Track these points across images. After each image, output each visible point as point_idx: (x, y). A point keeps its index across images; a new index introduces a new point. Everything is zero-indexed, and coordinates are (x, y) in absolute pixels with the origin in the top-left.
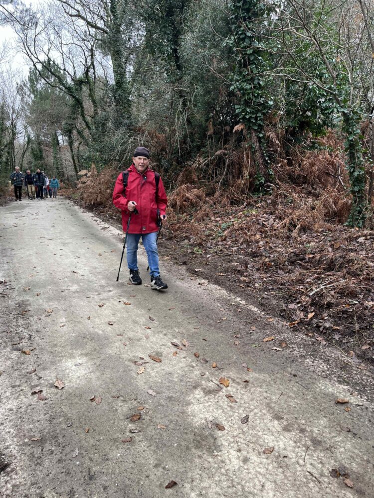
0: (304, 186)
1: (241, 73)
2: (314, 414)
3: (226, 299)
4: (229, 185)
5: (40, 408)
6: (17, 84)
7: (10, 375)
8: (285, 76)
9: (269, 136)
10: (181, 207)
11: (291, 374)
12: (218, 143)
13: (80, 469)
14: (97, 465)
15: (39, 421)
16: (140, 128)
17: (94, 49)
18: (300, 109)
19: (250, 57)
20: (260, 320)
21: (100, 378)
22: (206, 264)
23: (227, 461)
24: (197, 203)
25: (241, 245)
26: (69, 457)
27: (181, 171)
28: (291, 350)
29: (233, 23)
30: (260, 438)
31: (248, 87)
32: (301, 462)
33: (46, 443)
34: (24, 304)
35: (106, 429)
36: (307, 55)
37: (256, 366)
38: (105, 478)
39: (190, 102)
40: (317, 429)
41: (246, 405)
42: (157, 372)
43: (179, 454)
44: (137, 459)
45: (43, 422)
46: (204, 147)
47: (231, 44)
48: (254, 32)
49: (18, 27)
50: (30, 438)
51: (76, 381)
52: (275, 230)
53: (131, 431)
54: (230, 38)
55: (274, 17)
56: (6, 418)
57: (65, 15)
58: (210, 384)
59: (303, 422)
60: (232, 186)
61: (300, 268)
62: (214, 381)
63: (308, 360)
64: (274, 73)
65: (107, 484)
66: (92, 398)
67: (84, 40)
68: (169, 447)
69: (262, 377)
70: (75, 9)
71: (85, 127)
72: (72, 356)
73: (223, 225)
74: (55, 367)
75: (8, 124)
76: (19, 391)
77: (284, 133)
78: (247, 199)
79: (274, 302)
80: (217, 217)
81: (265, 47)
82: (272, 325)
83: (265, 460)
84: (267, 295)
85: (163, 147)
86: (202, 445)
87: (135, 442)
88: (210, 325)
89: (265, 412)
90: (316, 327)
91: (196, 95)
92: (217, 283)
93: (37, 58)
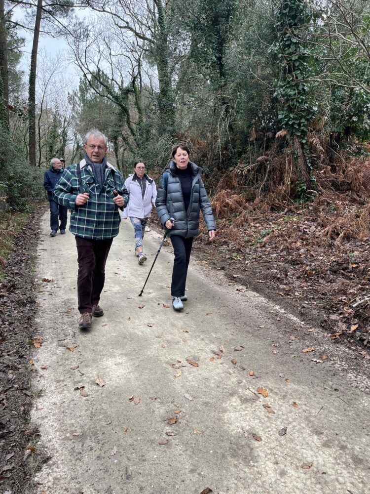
0: (348, 193)
1: (285, 79)
2: (356, 432)
3: (265, 307)
4: (269, 191)
5: (81, 404)
6: (69, 94)
7: (55, 370)
8: (331, 81)
9: (313, 142)
10: (220, 212)
11: (331, 388)
12: (259, 149)
13: (118, 468)
14: (135, 465)
15: (80, 416)
16: (183, 135)
17: (141, 59)
18: (346, 114)
19: (295, 63)
20: (300, 330)
21: (139, 379)
22: (245, 270)
23: (264, 473)
24: (236, 208)
25: (281, 252)
26: (108, 454)
27: (221, 177)
28: (333, 362)
29: (279, 30)
30: (299, 452)
31: (292, 93)
32: (341, 479)
33: (87, 439)
34: (69, 303)
35: (144, 430)
36: (354, 61)
37: (295, 377)
38: (141, 479)
39: (233, 108)
40: (359, 447)
41: (284, 417)
42: (194, 376)
43: (215, 462)
44: (173, 462)
45: (84, 418)
46: (245, 153)
47: (277, 50)
48: (299, 38)
49: (71, 39)
50: (72, 432)
51: (116, 380)
52: (317, 238)
53: (167, 434)
54: (275, 45)
55: (320, 23)
56: (50, 411)
57: (115, 26)
58: (247, 392)
59: (344, 438)
60: (273, 192)
61: (343, 277)
62: (251, 390)
63: (350, 375)
64: (320, 78)
65: (144, 485)
66: (130, 398)
67: (132, 51)
68: (205, 453)
69: (301, 389)
70: (124, 21)
71: (130, 134)
72: (112, 355)
73: (263, 232)
74: (96, 365)
75: (60, 131)
76: (63, 386)
77: (328, 139)
78: (288, 205)
79: (315, 312)
80: (257, 223)
81: (311, 53)
82: (312, 335)
83: (303, 475)
84: (308, 304)
85: (204, 153)
86: (238, 454)
87: (171, 445)
88: (248, 332)
89: (304, 426)
90: (359, 340)
91: (238, 102)
92: (256, 289)
93: (88, 69)
